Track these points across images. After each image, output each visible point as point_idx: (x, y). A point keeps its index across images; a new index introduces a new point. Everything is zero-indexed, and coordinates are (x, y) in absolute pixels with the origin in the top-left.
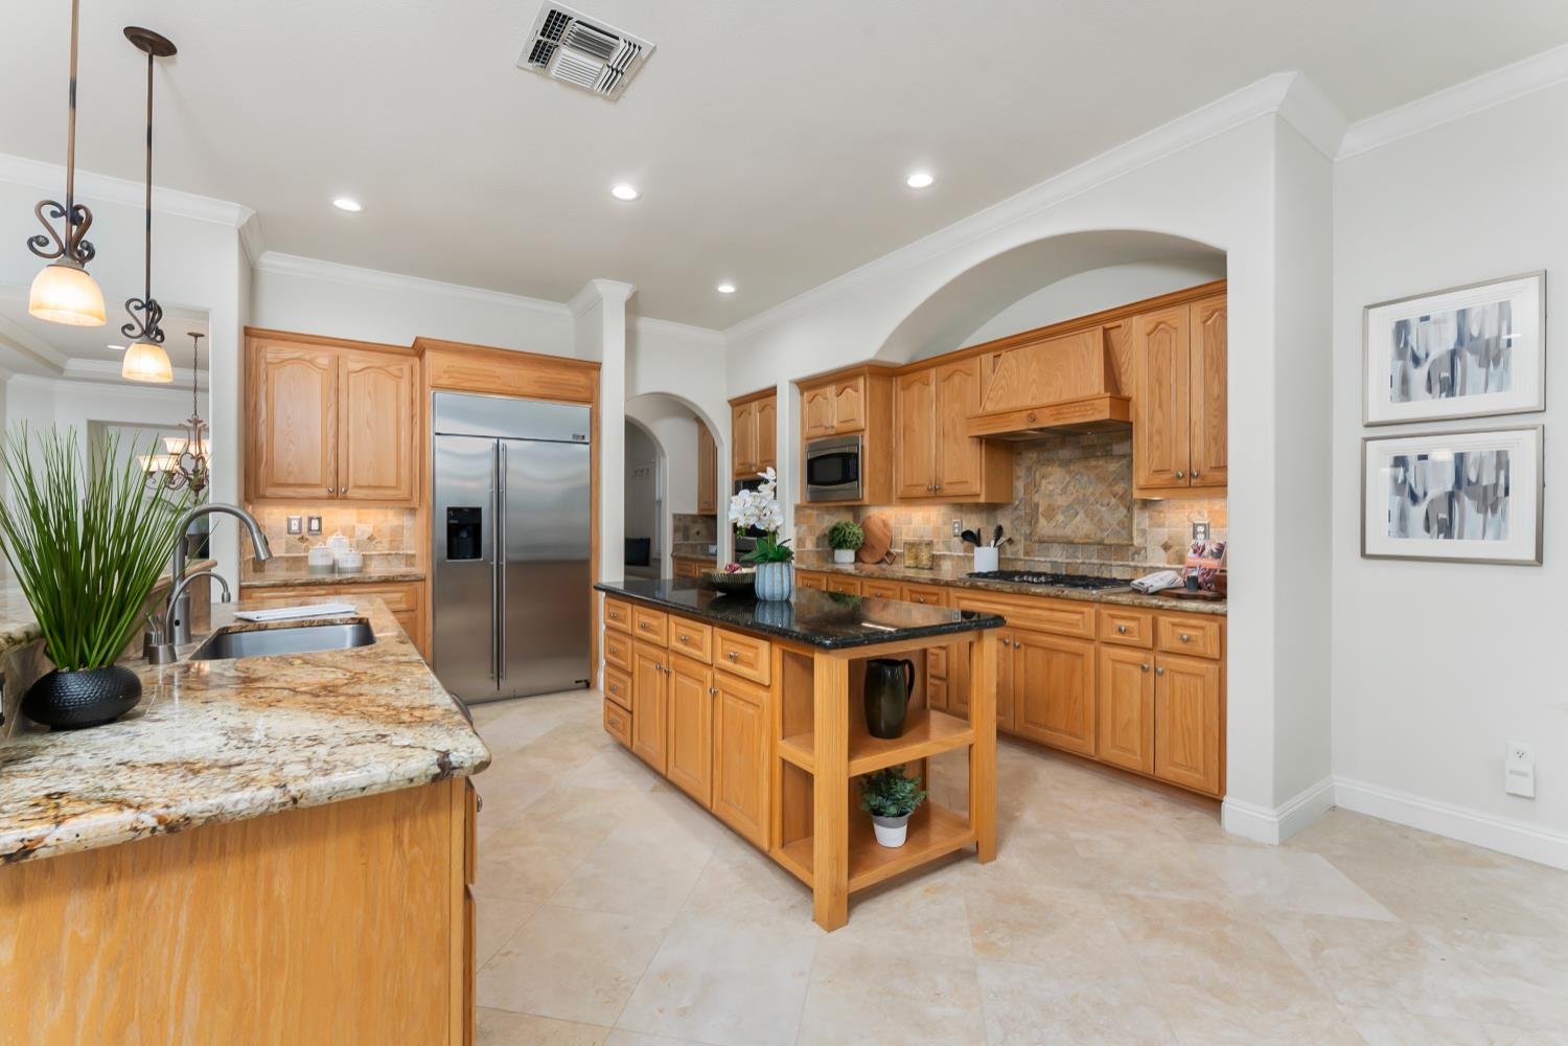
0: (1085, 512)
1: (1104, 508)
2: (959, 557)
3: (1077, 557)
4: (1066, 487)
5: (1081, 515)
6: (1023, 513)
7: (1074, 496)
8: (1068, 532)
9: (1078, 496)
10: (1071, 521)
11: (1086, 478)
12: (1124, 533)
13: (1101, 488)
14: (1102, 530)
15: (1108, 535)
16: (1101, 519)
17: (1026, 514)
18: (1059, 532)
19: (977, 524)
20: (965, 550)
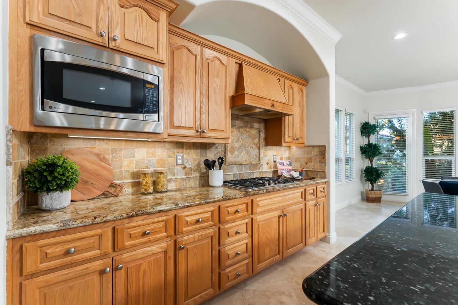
0: (245, 150)
1: (251, 149)
2: (182, 178)
3: (242, 171)
4: (238, 139)
5: (244, 152)
6: (220, 150)
7: (241, 142)
8: (239, 159)
9: (242, 143)
10: (240, 154)
11: (245, 135)
12: (257, 159)
13: (250, 140)
14: (251, 158)
15: (252, 160)
16: (250, 154)
17: (222, 150)
18: (236, 160)
19: (194, 156)
20: (186, 174)
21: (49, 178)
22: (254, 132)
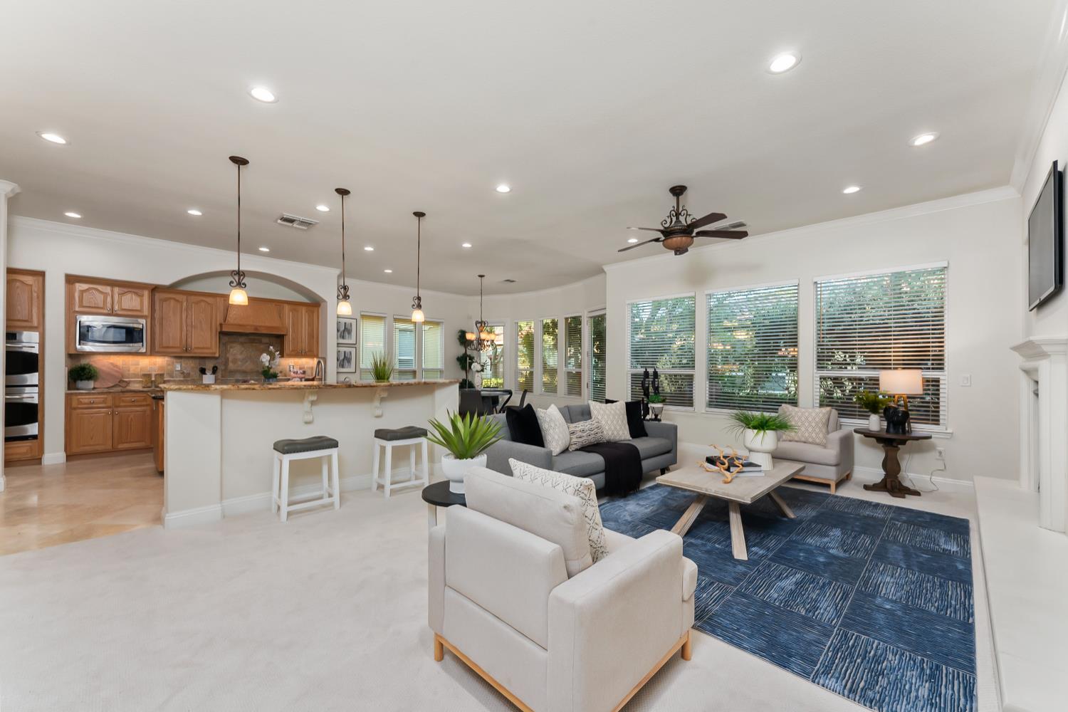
2: (180, 380)
4: (242, 352)
7: (246, 355)
11: (251, 349)
19: (192, 365)
20: (184, 377)
21: (82, 374)
22: (262, 346)
